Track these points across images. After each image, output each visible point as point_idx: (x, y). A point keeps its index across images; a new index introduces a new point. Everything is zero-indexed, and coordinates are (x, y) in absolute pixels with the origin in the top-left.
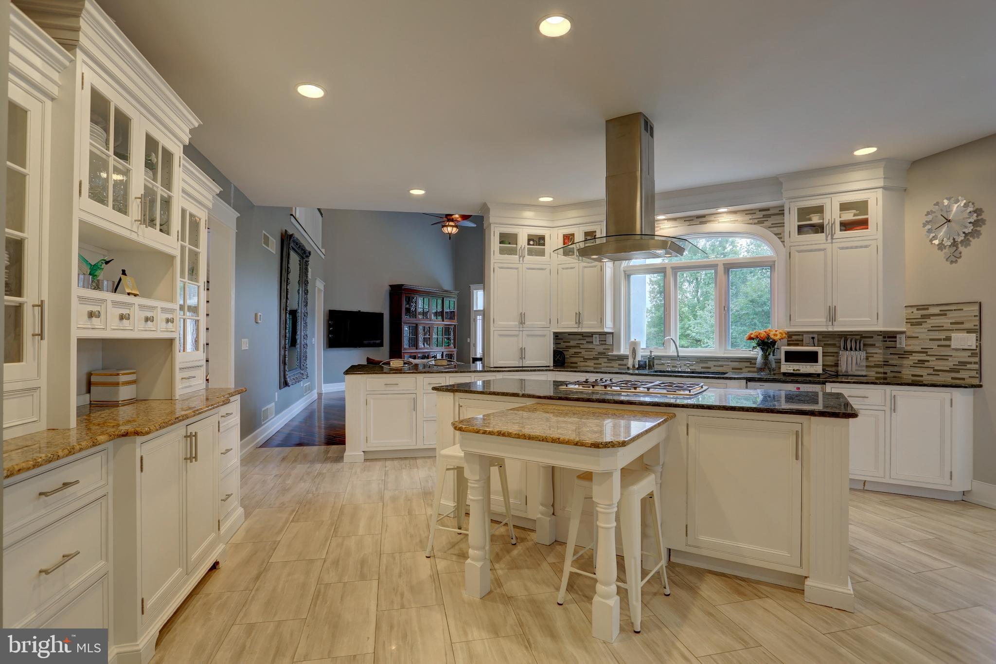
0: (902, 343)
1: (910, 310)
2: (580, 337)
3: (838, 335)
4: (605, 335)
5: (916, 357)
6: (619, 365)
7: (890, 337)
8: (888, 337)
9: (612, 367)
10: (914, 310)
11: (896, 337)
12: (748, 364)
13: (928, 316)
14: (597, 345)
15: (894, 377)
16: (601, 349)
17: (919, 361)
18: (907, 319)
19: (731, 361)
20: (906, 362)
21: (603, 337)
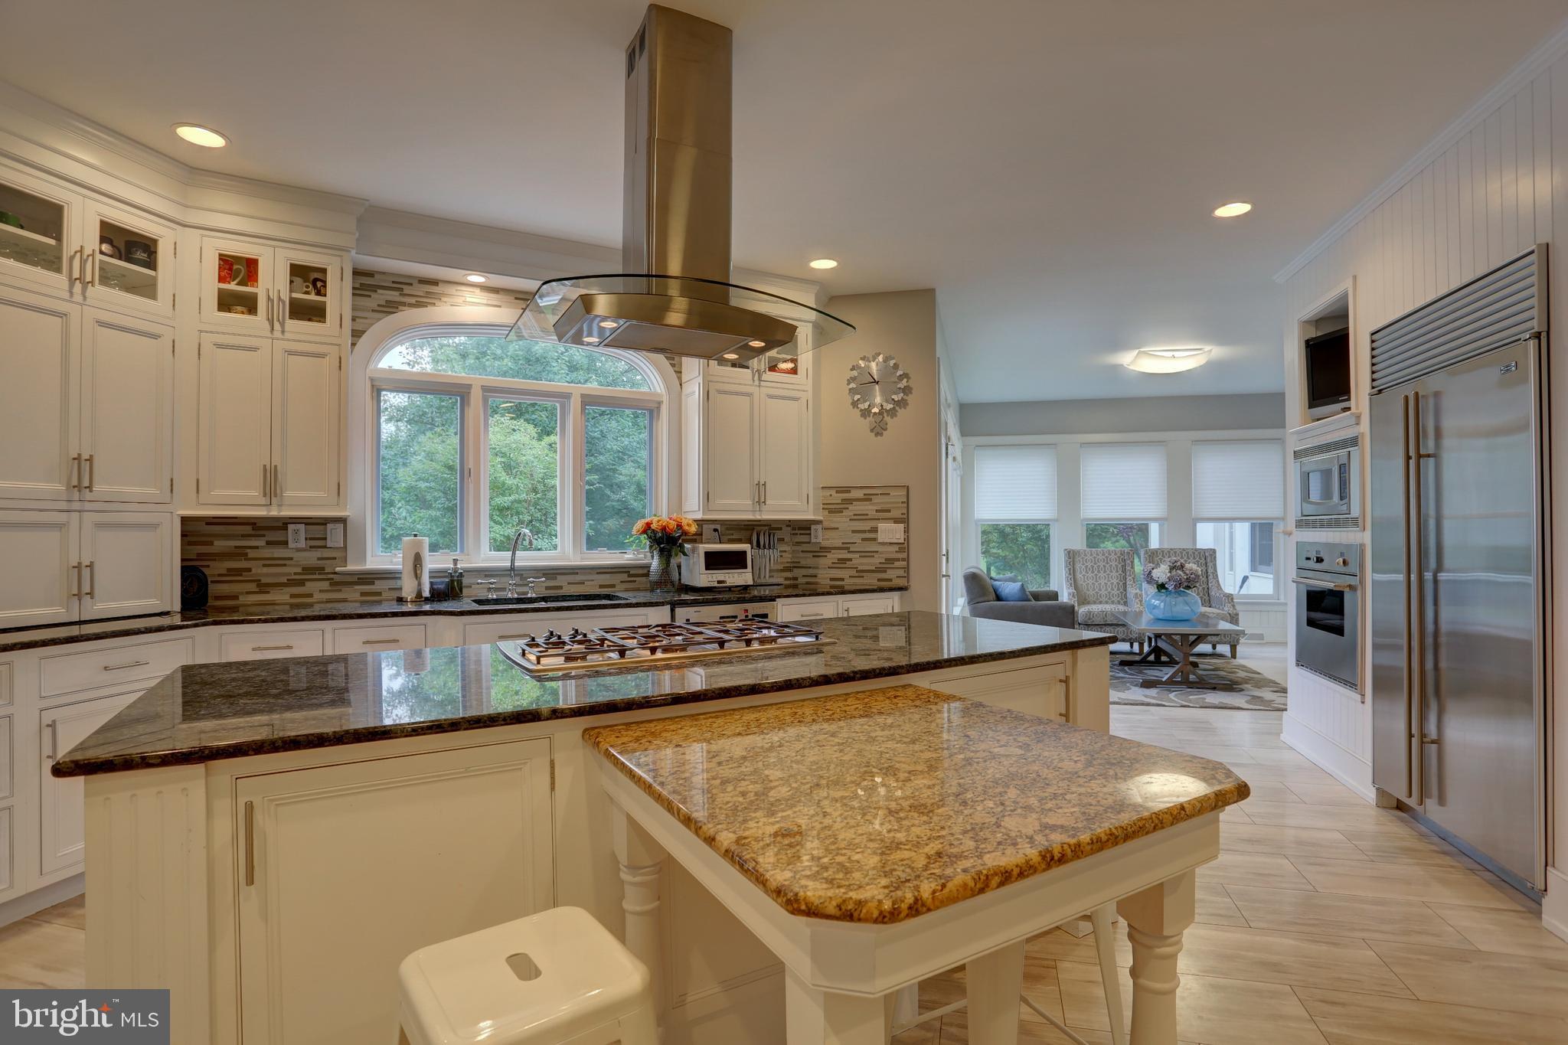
0: (819, 537)
1: (827, 493)
2: (248, 529)
3: (745, 525)
4: (326, 524)
5: (833, 556)
6: (363, 594)
7: (803, 528)
8: (800, 529)
9: (345, 600)
10: (833, 492)
11: (810, 529)
12: (624, 577)
13: (850, 501)
14: (298, 550)
15: (807, 583)
16: (311, 558)
17: (839, 559)
18: (823, 504)
19: (598, 573)
20: (822, 562)
21: (316, 531)
